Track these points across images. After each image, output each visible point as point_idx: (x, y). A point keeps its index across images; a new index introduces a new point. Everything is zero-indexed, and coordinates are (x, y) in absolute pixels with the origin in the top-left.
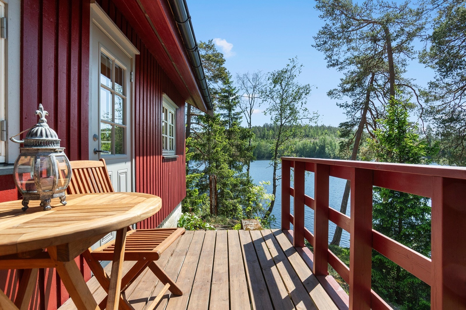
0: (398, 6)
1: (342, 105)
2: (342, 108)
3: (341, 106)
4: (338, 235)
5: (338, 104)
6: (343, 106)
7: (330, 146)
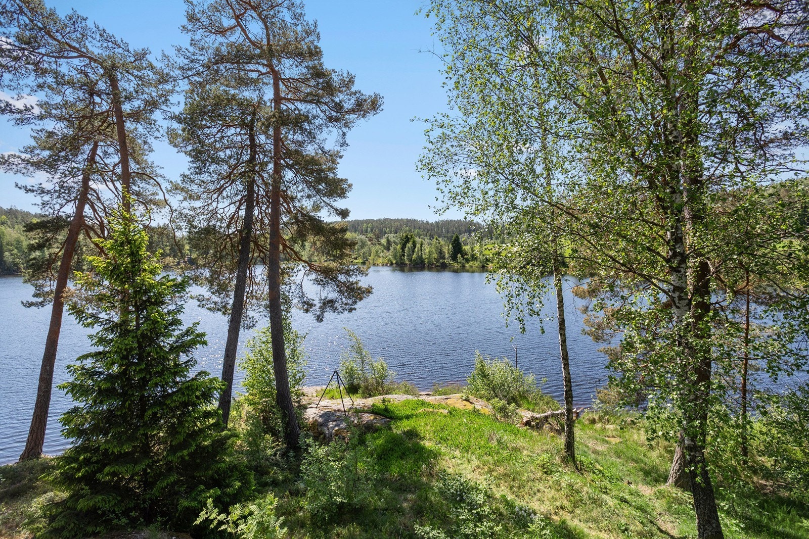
0: (131, 50)
1: (31, 188)
2: (31, 195)
3: (28, 191)
4: (37, 436)
5: (19, 186)
6: (33, 191)
7: (17, 248)
